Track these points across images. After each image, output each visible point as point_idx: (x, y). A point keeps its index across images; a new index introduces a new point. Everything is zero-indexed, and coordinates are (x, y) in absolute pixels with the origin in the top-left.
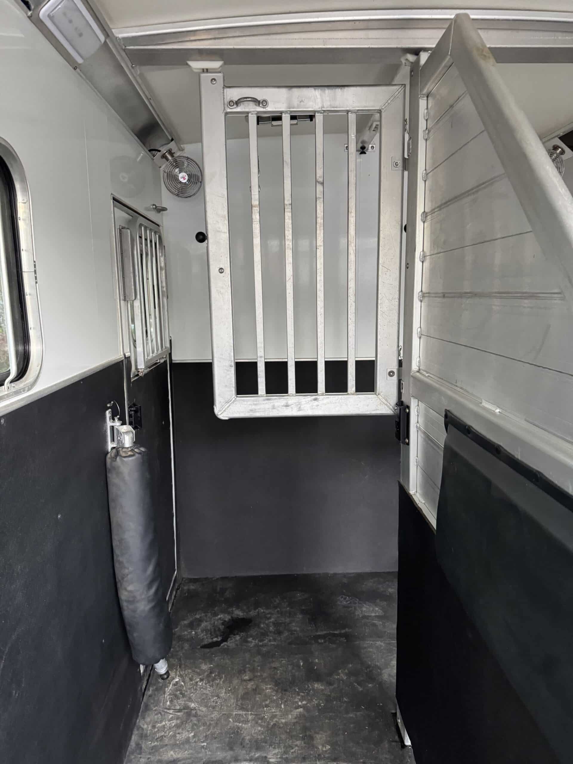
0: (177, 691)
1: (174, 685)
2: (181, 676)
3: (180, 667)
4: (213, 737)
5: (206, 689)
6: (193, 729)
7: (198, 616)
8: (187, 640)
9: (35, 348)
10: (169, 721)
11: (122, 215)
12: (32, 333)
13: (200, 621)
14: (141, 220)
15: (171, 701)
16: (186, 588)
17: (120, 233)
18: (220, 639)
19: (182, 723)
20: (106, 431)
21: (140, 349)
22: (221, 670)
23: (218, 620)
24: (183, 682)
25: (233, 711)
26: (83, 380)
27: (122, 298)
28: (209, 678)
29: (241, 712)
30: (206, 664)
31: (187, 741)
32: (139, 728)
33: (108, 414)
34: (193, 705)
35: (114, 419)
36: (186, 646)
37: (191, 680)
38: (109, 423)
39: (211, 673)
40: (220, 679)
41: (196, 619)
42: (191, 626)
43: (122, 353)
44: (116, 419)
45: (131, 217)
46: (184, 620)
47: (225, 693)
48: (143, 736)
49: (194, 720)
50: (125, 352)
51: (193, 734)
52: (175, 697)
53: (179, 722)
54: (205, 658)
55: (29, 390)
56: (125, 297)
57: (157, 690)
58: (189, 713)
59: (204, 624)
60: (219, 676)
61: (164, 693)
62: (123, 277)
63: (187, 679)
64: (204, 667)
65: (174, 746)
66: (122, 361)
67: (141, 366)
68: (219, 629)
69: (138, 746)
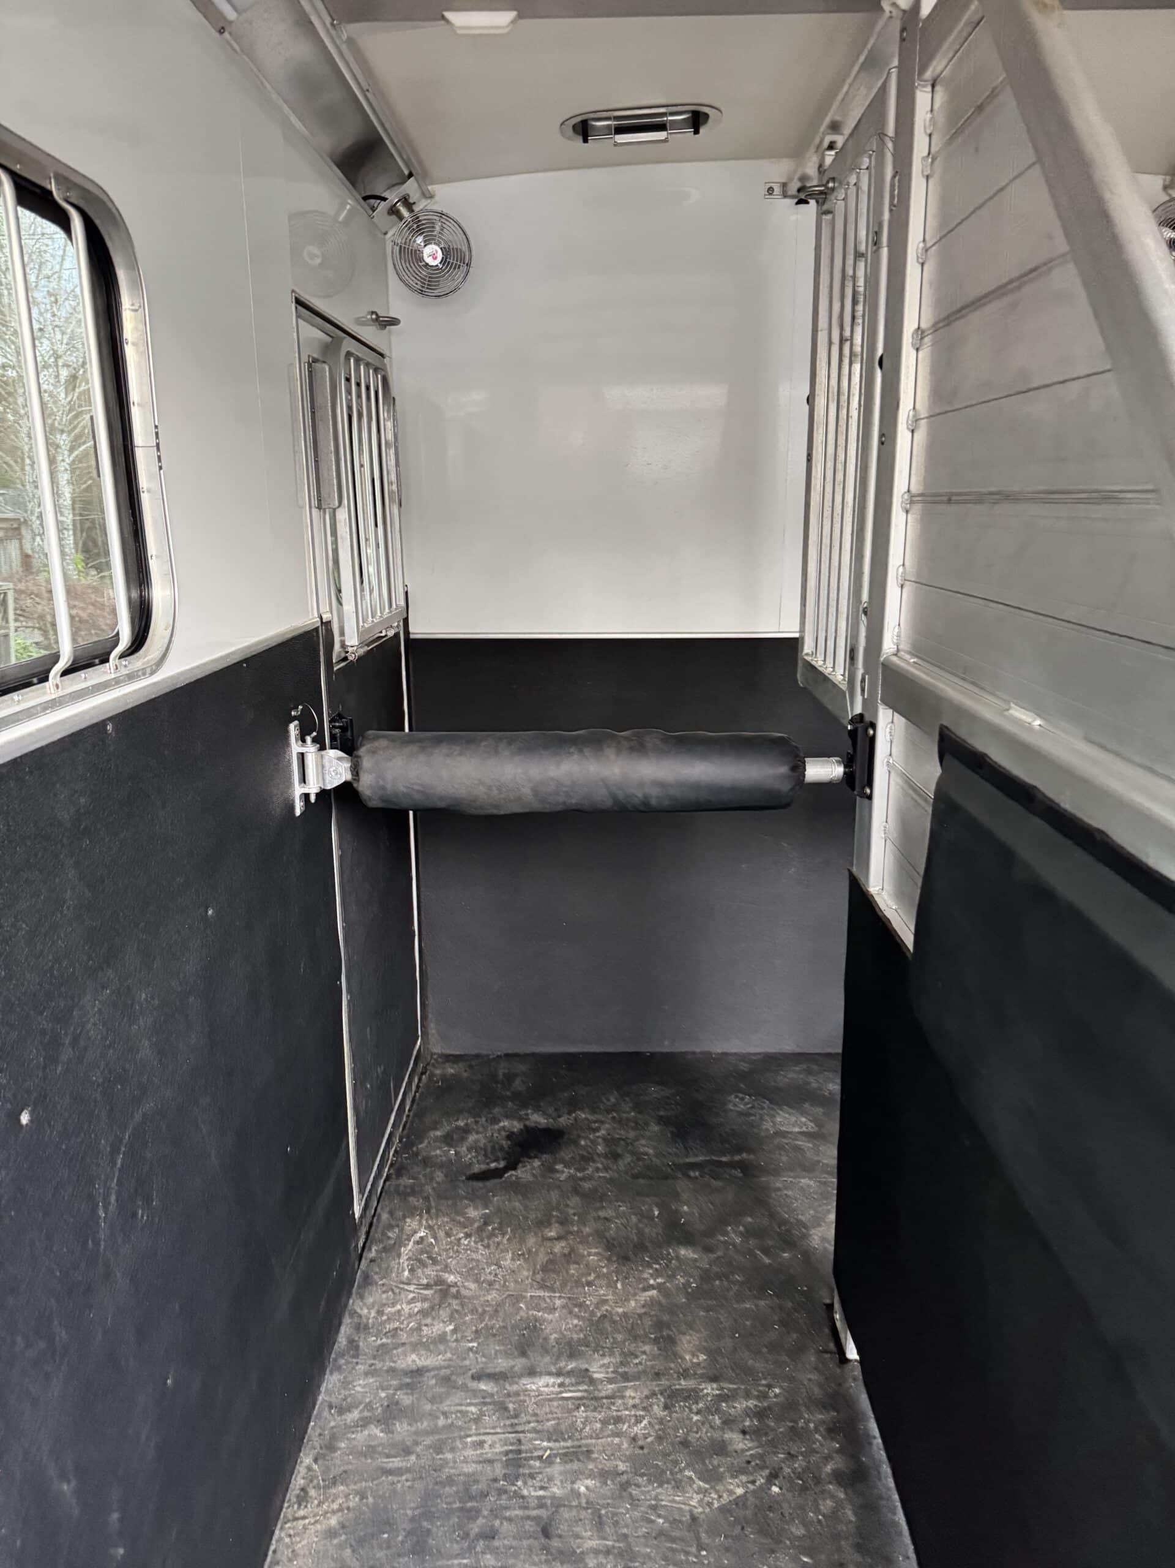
0: (422, 1252)
1: (417, 1243)
2: (430, 1228)
3: (428, 1212)
4: (489, 1333)
5: (476, 1251)
6: (452, 1318)
7: (461, 1123)
8: (441, 1166)
9: (160, 594)
10: (409, 1303)
11: (313, 334)
12: (155, 566)
13: (466, 1131)
14: (349, 345)
15: (412, 1271)
16: (438, 1072)
17: (310, 372)
18: (502, 1164)
19: (432, 1308)
20: (289, 764)
21: (349, 607)
22: (505, 1220)
23: (499, 1131)
24: (435, 1238)
25: (526, 1291)
26: (246, 660)
27: (315, 503)
28: (481, 1232)
29: (541, 1293)
30: (476, 1208)
31: (442, 1338)
32: (353, 1313)
33: (293, 729)
34: (451, 1278)
35: (304, 741)
36: (439, 1176)
37: (448, 1235)
38: (295, 748)
39: (486, 1224)
40: (504, 1235)
41: (458, 1128)
42: (448, 1140)
43: (316, 615)
44: (309, 739)
45: (329, 339)
46: (435, 1129)
47: (513, 1259)
48: (361, 1327)
49: (455, 1303)
50: (321, 612)
51: (451, 1327)
52: (417, 1263)
53: (426, 1305)
54: (473, 1197)
55: (153, 673)
56: (319, 501)
57: (385, 1250)
58: (444, 1291)
59: (472, 1138)
60: (501, 1229)
61: (399, 1255)
62: (316, 462)
63: (441, 1234)
64: (473, 1213)
65: (415, 1347)
66: (317, 629)
67: (352, 640)
68: (502, 1148)
69: (353, 1345)
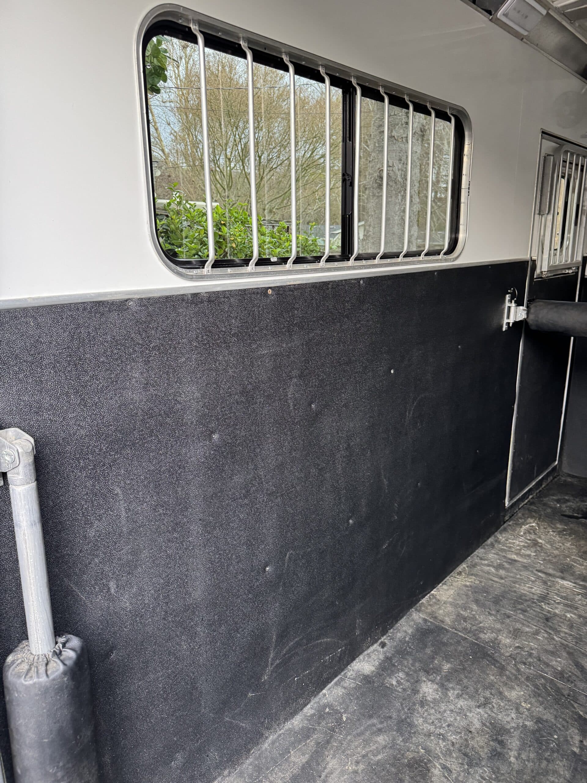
0: (531, 530)
1: (530, 526)
2: (537, 524)
3: (539, 519)
4: (550, 562)
5: (555, 537)
6: (535, 552)
7: (566, 498)
8: (551, 508)
10: (519, 541)
12: (462, 228)
13: (568, 501)
14: (568, 147)
15: (525, 533)
16: (563, 478)
17: (545, 161)
18: (580, 516)
19: (528, 546)
22: (572, 532)
23: (584, 505)
24: (539, 527)
25: (572, 555)
26: (491, 265)
27: (537, 212)
28: (560, 533)
29: (579, 559)
30: (560, 525)
31: (529, 556)
32: (495, 537)
33: (508, 297)
34: (540, 541)
35: (511, 302)
36: (549, 510)
37: (545, 528)
39: (564, 531)
40: (570, 536)
41: (564, 499)
42: (558, 501)
43: (529, 256)
44: (513, 301)
45: (558, 145)
46: (553, 496)
47: (571, 545)
48: (498, 541)
49: (539, 548)
50: (532, 255)
51: (534, 554)
52: (528, 532)
53: (526, 545)
54: (561, 521)
56: (540, 211)
57: (516, 524)
58: (535, 544)
59: (569, 504)
60: (570, 535)
61: (521, 527)
63: (542, 527)
65: (517, 554)
66: (528, 262)
67: (545, 268)
68: (582, 511)
69: (492, 545)
